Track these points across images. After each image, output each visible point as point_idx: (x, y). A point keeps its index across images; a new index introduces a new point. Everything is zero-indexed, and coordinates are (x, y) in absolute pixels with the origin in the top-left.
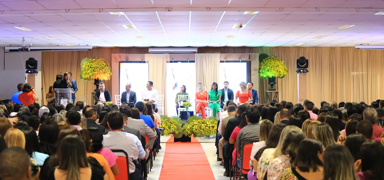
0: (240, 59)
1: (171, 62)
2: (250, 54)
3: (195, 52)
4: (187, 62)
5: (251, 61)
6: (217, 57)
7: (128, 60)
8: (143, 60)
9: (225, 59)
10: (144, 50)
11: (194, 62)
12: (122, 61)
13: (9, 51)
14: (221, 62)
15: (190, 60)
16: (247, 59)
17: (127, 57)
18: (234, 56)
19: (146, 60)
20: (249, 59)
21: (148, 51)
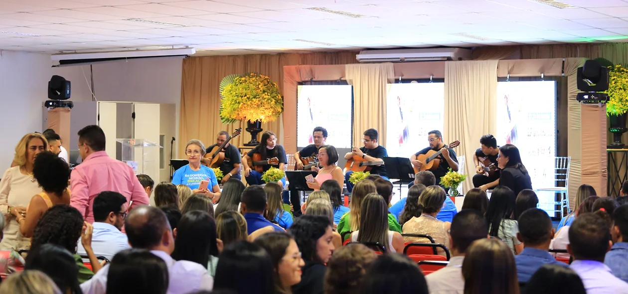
0: (541, 73)
1: (397, 81)
2: (564, 59)
3: (449, 59)
4: (427, 80)
5: (567, 77)
6: (490, 68)
7: (314, 79)
8: (342, 79)
9: (509, 73)
10: (346, 56)
11: (442, 80)
12: (303, 80)
13: (59, 64)
14: (500, 79)
15: (434, 77)
16: (556, 72)
17: (311, 71)
18: (530, 67)
19: (347, 78)
20: (563, 72)
21: (356, 57)
